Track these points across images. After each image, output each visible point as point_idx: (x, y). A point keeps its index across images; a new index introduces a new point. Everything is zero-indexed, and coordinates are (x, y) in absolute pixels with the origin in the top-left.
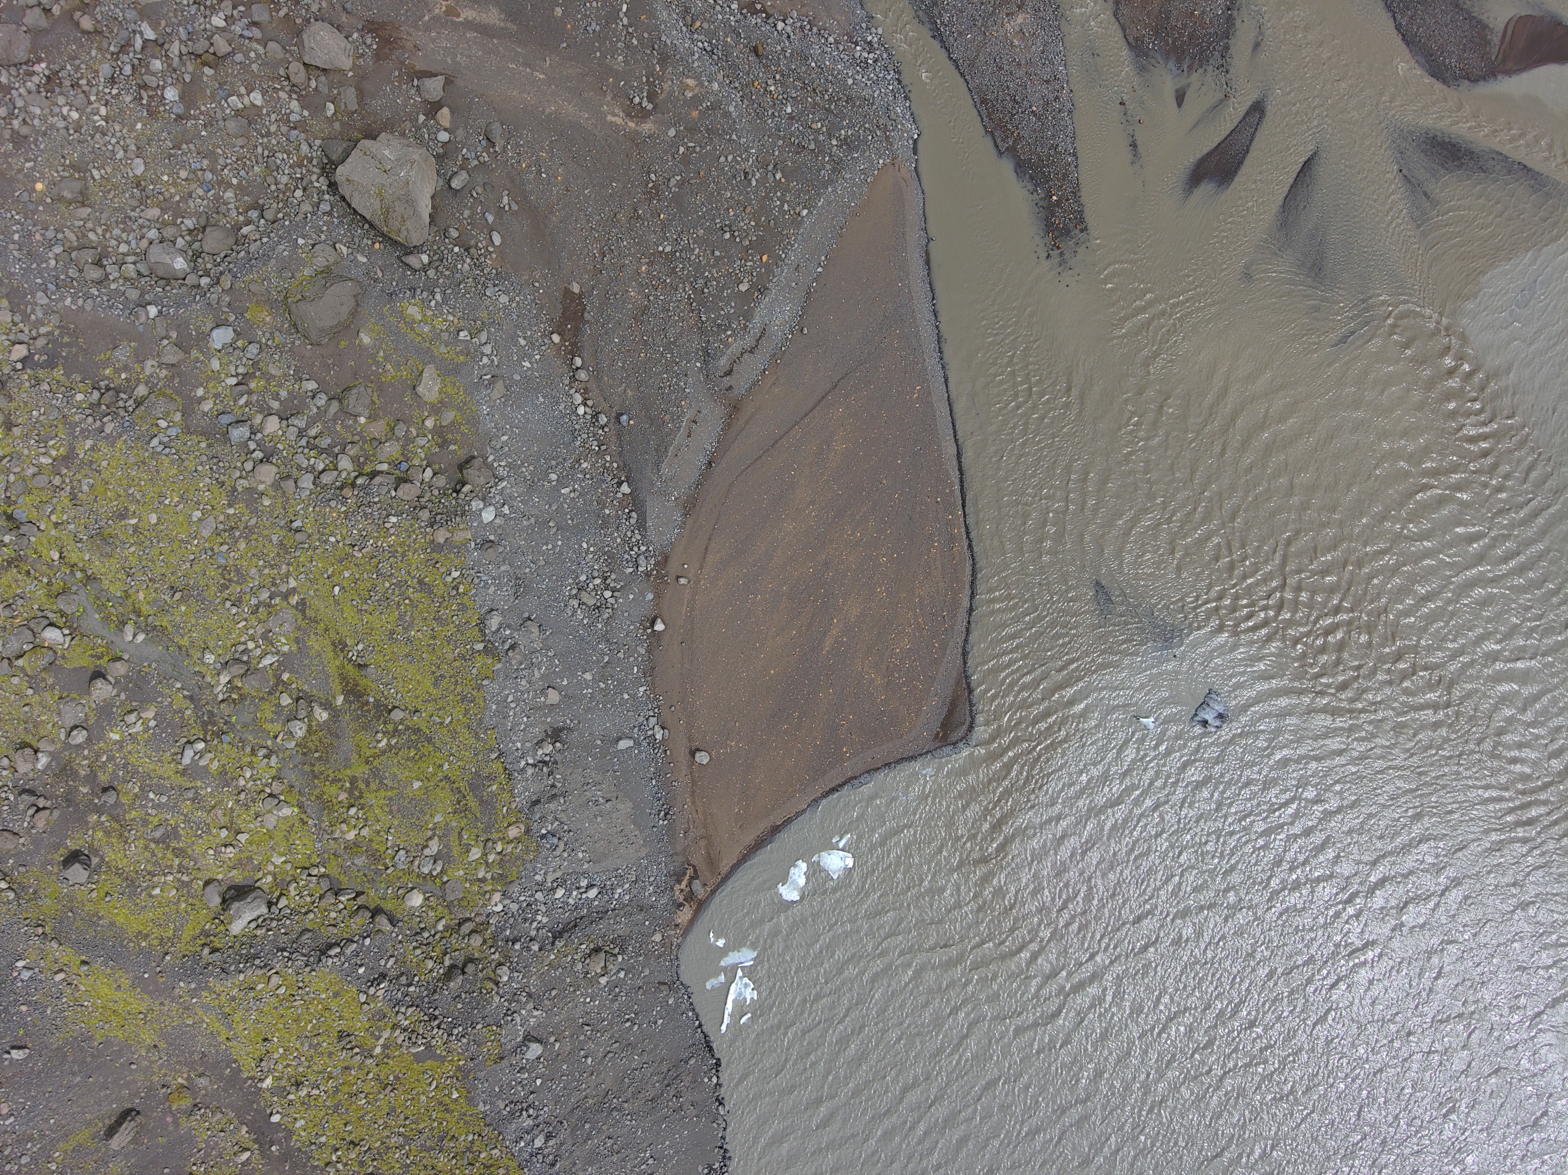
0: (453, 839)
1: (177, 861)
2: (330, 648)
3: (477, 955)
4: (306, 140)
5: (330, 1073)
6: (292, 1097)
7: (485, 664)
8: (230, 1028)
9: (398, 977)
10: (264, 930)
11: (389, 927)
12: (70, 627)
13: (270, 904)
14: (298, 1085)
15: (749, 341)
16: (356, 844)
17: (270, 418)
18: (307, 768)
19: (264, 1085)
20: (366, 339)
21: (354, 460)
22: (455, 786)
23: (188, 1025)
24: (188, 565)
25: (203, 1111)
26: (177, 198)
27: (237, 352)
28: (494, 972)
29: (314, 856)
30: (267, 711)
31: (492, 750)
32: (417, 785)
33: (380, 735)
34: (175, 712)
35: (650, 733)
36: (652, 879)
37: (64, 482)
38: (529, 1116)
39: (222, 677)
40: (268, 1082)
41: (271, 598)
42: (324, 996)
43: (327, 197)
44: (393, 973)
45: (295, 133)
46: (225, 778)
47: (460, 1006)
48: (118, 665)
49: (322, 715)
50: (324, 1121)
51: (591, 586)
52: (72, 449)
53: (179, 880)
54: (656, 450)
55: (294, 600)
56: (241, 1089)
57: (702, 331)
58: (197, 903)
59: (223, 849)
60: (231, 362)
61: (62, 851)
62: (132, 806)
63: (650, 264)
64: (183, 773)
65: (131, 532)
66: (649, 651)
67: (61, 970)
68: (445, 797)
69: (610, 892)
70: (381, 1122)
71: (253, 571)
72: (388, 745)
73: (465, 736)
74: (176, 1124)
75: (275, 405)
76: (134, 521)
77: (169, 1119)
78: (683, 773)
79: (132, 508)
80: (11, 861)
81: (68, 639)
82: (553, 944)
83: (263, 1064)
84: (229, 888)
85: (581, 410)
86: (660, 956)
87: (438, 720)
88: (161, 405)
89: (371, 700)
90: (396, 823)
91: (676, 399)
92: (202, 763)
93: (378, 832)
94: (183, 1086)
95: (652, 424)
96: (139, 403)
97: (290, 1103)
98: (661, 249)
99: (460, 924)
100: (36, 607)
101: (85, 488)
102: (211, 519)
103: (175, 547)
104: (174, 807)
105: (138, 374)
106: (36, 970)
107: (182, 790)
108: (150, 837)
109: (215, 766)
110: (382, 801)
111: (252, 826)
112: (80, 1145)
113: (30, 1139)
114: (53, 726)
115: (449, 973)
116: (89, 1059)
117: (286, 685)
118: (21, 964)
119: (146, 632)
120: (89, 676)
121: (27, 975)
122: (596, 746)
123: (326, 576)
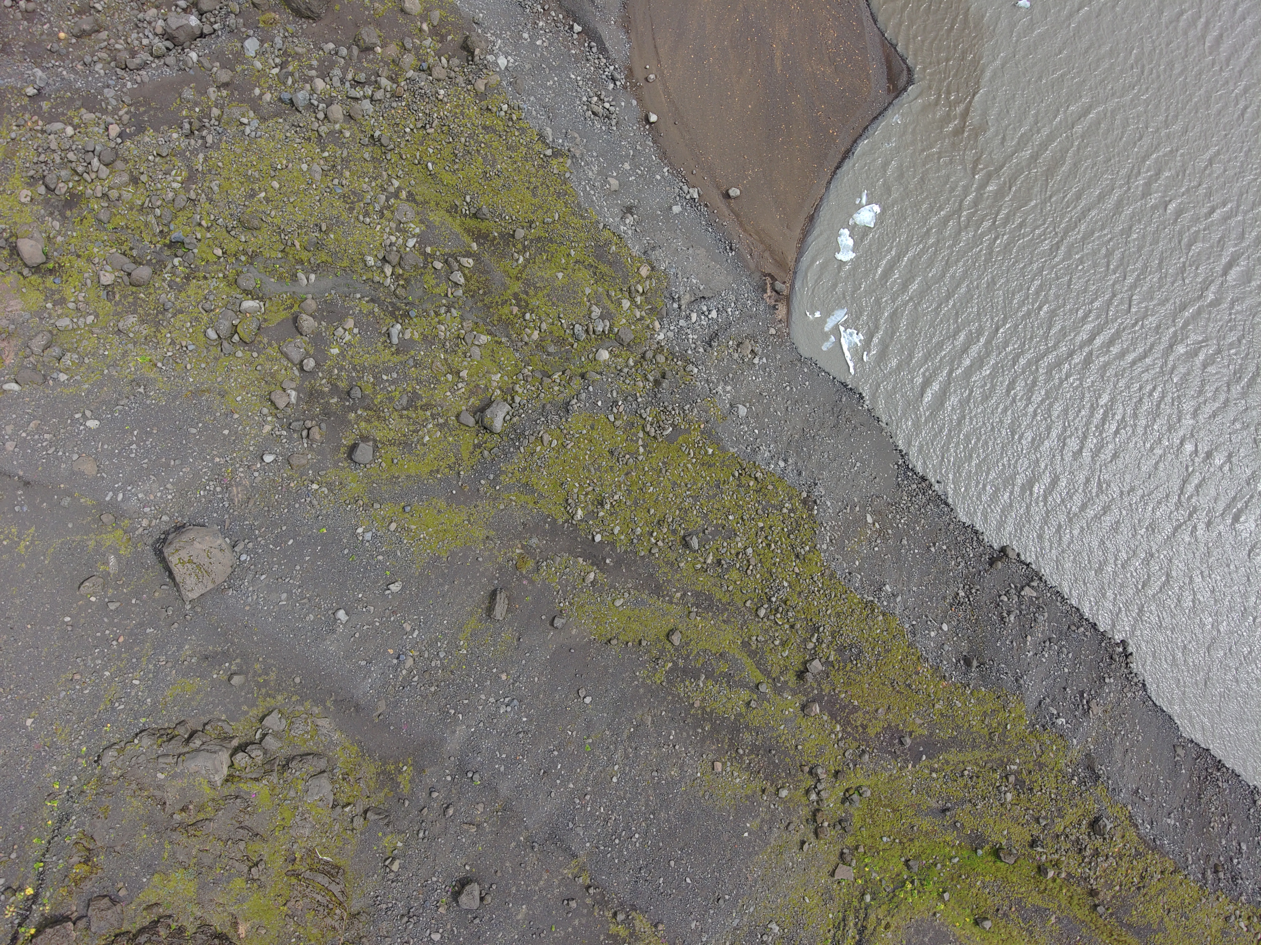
0: (606, 301)
1: (428, 413)
2: (447, 215)
3: (667, 368)
6: (601, 514)
8: (533, 492)
10: (517, 417)
11: (598, 377)
13: (510, 404)
14: (601, 503)
16: (542, 339)
17: (315, 81)
18: (479, 304)
19: (578, 518)
21: (389, 78)
22: (586, 263)
23: (502, 510)
24: (318, 205)
25: (545, 563)
27: (267, 50)
28: (686, 371)
29: (519, 363)
30: (430, 280)
31: (598, 222)
32: (560, 275)
33: (516, 255)
34: (367, 315)
35: (688, 197)
36: (746, 296)
37: (198, 194)
39: (386, 270)
40: (579, 514)
41: (387, 200)
42: (585, 432)
46: (428, 340)
48: (309, 301)
49: (469, 262)
50: (632, 518)
52: (191, 169)
53: (437, 425)
55: (403, 195)
56: (563, 533)
58: (458, 432)
59: (455, 388)
60: (268, 59)
61: (342, 450)
62: (375, 393)
64: (398, 352)
65: (265, 203)
66: (654, 142)
67: (392, 522)
68: (584, 274)
69: (724, 312)
70: (671, 495)
71: (365, 187)
72: (525, 259)
73: (575, 221)
74: (531, 582)
75: (314, 73)
76: (263, 195)
77: (525, 582)
78: (726, 213)
79: (257, 186)
80: (310, 472)
81: (262, 305)
82: (711, 346)
83: (569, 502)
84: (475, 414)
87: (550, 221)
89: (496, 234)
90: (561, 309)
92: (407, 336)
93: (553, 323)
94: (522, 554)
96: (218, 119)
97: (603, 520)
99: (643, 357)
100: (225, 296)
101: (215, 189)
102: (316, 165)
103: (302, 196)
104: (405, 378)
105: (207, 103)
106: (374, 530)
107: (404, 363)
108: (400, 407)
109: (416, 336)
110: (543, 300)
111: (465, 363)
112: (474, 630)
113: (437, 640)
114: (286, 370)
115: (657, 383)
116: (446, 571)
117: (432, 256)
118: (360, 530)
119: (314, 272)
120: (291, 321)
121: (368, 536)
122: (659, 216)
123: (416, 162)
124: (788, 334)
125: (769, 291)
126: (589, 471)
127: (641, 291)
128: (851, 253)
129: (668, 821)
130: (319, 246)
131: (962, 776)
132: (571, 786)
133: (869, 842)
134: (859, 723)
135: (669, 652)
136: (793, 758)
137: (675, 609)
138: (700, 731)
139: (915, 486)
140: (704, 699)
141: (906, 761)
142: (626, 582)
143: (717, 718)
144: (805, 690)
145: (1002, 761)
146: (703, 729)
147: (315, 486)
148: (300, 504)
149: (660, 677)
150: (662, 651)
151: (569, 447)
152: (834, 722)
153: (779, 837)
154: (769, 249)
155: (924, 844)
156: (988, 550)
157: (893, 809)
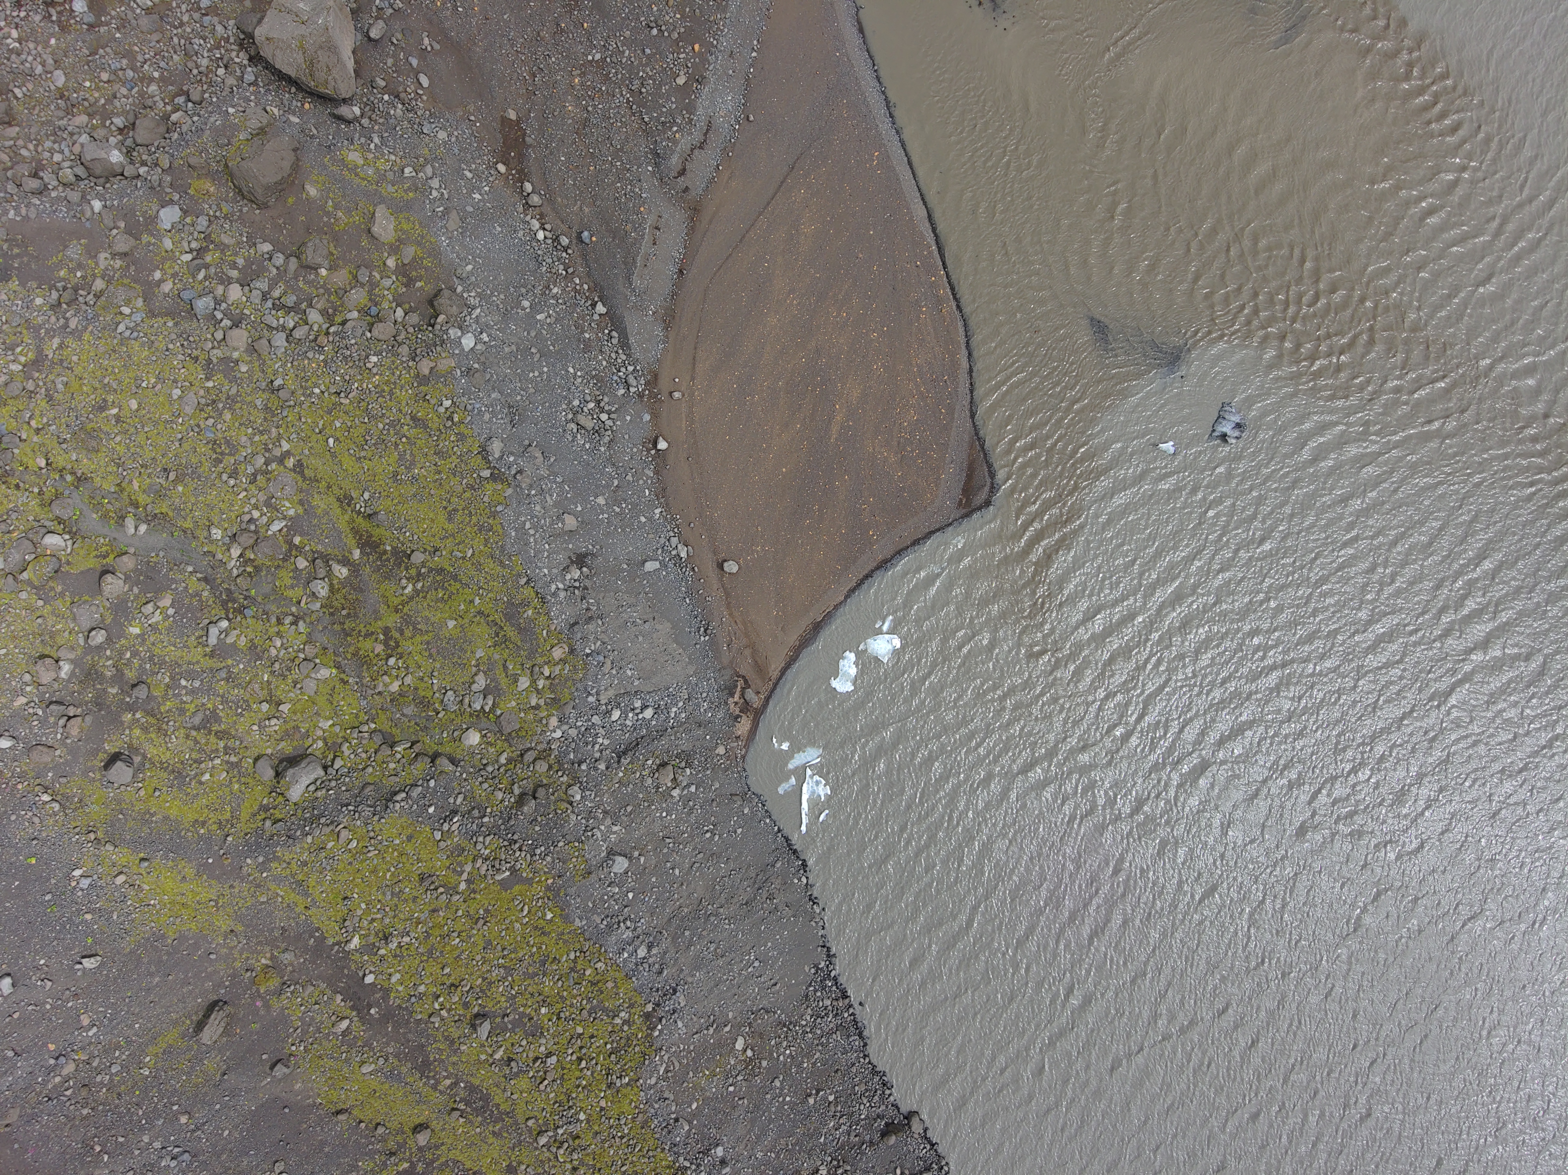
0: (499, 672)
1: (222, 744)
2: (336, 505)
3: (545, 782)
4: (220, 23)
5: (418, 918)
6: (382, 952)
7: (495, 490)
8: (306, 894)
9: (469, 812)
10: (324, 791)
11: (451, 768)
12: (69, 533)
13: (325, 768)
14: (386, 938)
15: (697, 136)
16: (402, 694)
17: (231, 286)
18: (337, 627)
19: (352, 946)
20: (312, 191)
21: (323, 312)
22: (490, 619)
23: (263, 903)
24: (177, 444)
25: (292, 987)
26: (103, 101)
27: (186, 228)
28: (566, 793)
29: (362, 714)
30: (285, 577)
31: (519, 575)
32: (451, 624)
33: (404, 581)
34: (192, 596)
35: (674, 553)
36: (704, 695)
37: (38, 386)
38: (628, 928)
39: (232, 551)
40: (356, 941)
41: (267, 463)
42: (397, 842)
43: (249, 69)
44: (464, 809)
45: (207, 19)
46: (255, 651)
47: (537, 828)
48: (125, 558)
49: (342, 572)
50: (420, 969)
51: (585, 409)
52: (40, 351)
53: (227, 762)
54: (625, 263)
55: (290, 462)
56: (329, 957)
57: (647, 133)
58: (250, 780)
59: (267, 722)
60: (183, 239)
62: (165, 697)
63: (583, 75)
64: (212, 655)
65: (113, 422)
66: (657, 472)
67: (121, 873)
68: (482, 631)
69: (665, 711)
70: (478, 957)
71: (244, 439)
72: (415, 590)
73: (490, 565)
74: (267, 1006)
75: (234, 274)
76: (115, 411)
77: (259, 1004)
78: (715, 587)
79: (110, 398)
80: (50, 774)
81: (70, 543)
82: (619, 762)
83: (347, 923)
84: (281, 762)
85: (541, 235)
86: (726, 770)
87: (460, 555)
88: (121, 294)
90: (438, 665)
91: (634, 206)
92: (230, 640)
93: (422, 679)
94: (267, 966)
95: (614, 238)
96: (97, 296)
97: (382, 959)
98: (590, 58)
99: (522, 755)
100: (31, 518)
101: (60, 386)
102: (192, 394)
103: (161, 428)
104: (209, 690)
105: (93, 269)
106: (95, 877)
107: (214, 671)
108: (189, 725)
109: (243, 642)
110: (420, 647)
111: (292, 695)
112: (171, 1046)
113: (118, 1047)
114: (70, 633)
115: (521, 800)
116: (165, 958)
117: (299, 549)
118: (77, 873)
119: (148, 522)
120: (98, 574)
121: (85, 883)
122: (624, 570)
123: (317, 431)
124: (743, 757)
125: (737, 696)
126: (384, 894)
127: (547, 674)
128: (849, 684)
130: (160, 494)
135: (410, 1149)
137: (437, 1099)
139: (828, 1002)
142: (388, 1044)
147: (46, 798)
148: (18, 816)
150: (402, 1145)
151: (370, 855)
154: (752, 646)
156: (891, 1112)
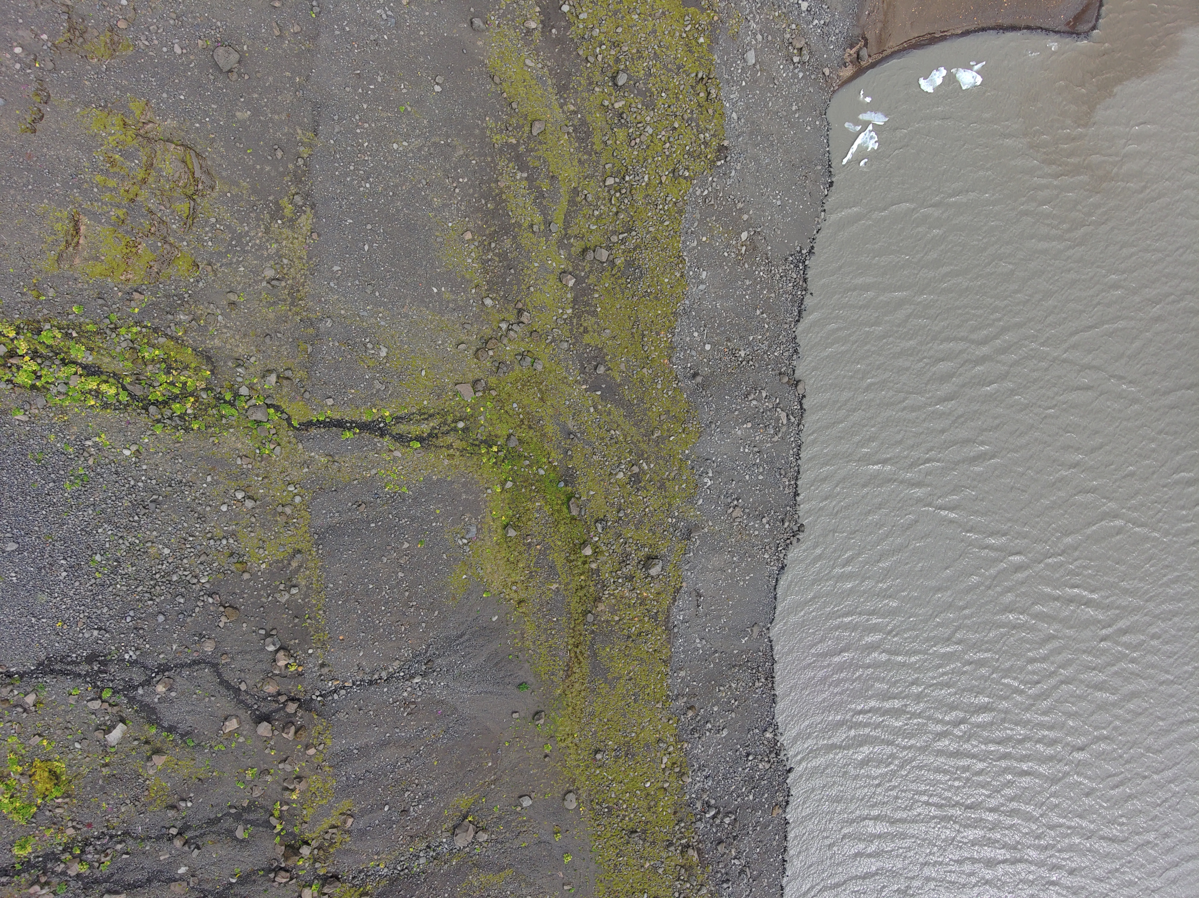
36: (837, 31)
124: (833, 91)
125: (854, 50)
129: (398, 211)
131: (609, 431)
132: (365, 106)
133: (504, 396)
134: (585, 324)
135: (523, 133)
136: (519, 291)
137: (559, 113)
138: (483, 202)
139: (795, 275)
140: (509, 187)
141: (585, 382)
142: (549, 59)
143: (503, 209)
144: (578, 265)
145: (643, 454)
146: (486, 204)
149: (498, 139)
150: (519, 127)
152: (571, 305)
153: (453, 321)
154: (885, 23)
155: (535, 439)
156: (789, 368)
157: (542, 397)
